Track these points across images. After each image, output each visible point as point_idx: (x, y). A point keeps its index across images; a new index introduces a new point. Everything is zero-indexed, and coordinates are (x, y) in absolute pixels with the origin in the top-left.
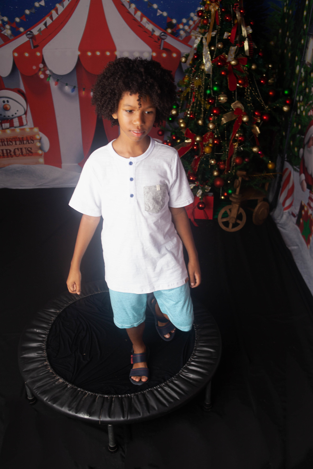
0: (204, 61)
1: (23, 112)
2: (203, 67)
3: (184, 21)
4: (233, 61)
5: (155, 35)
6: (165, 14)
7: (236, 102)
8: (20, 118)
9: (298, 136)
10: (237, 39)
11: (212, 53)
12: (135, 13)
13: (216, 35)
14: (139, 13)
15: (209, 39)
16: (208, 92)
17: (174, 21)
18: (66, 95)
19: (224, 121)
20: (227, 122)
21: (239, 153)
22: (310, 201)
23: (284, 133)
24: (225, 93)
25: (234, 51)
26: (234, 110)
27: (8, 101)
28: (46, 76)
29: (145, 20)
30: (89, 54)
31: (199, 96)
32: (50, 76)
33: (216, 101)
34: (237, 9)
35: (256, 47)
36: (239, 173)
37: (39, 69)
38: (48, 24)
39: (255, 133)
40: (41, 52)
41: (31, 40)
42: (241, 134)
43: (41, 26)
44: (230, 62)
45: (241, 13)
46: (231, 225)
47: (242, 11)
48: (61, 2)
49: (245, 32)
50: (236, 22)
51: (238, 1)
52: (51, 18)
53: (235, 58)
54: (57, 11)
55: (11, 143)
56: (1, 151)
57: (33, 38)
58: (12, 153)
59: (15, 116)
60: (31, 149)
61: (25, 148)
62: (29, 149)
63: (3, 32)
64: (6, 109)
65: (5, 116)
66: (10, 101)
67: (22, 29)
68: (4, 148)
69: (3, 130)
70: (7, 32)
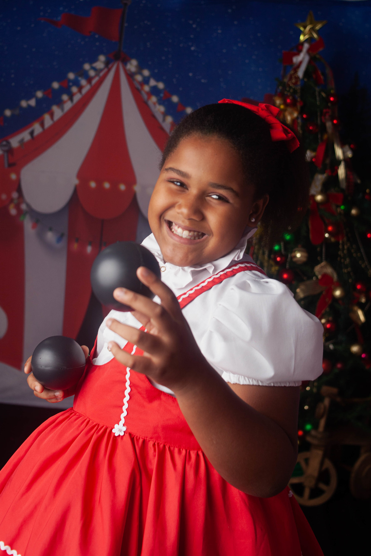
4: (319, 194)
7: (323, 264)
10: (327, 162)
16: (276, 248)
18: (48, 246)
19: (301, 294)
21: (327, 354)
24: (303, 246)
26: (320, 277)
28: (20, 212)
30: (93, 184)
31: (261, 252)
32: (26, 213)
33: (289, 259)
34: (327, 117)
35: (359, 181)
36: (325, 389)
37: (11, 200)
38: (36, 133)
39: (355, 321)
40: (18, 174)
41: (6, 155)
42: (330, 318)
43: (25, 136)
44: (313, 197)
45: (333, 124)
46: (307, 492)
47: (335, 122)
48: (60, 103)
49: (339, 152)
50: (325, 137)
51: (329, 104)
52: (42, 125)
53: (323, 192)
54: (52, 115)
57: (10, 151)
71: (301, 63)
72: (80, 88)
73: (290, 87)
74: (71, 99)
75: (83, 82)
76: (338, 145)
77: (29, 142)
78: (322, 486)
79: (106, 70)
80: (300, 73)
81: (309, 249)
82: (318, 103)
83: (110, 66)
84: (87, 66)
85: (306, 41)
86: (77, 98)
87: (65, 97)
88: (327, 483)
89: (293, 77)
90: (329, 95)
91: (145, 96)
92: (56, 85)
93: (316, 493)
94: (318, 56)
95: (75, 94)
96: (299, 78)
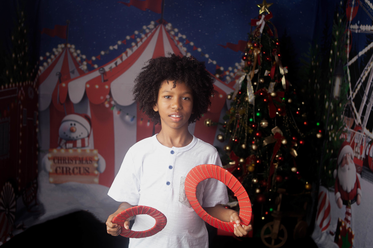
0: (248, 94)
1: (86, 135)
2: (247, 99)
3: (230, 69)
4: (273, 92)
6: (215, 62)
7: (275, 128)
8: (83, 140)
9: (331, 160)
10: (276, 76)
11: (255, 87)
13: (258, 72)
15: (252, 76)
16: (251, 120)
17: (222, 69)
18: (126, 123)
19: (265, 143)
20: (268, 143)
21: (279, 172)
22: (347, 215)
23: (317, 162)
24: (266, 119)
25: (273, 86)
26: (274, 134)
27: (75, 125)
28: (111, 106)
31: (243, 123)
32: (114, 106)
33: (258, 126)
34: (275, 53)
35: (291, 85)
36: (280, 190)
37: (106, 100)
38: (118, 63)
39: (293, 156)
40: (109, 86)
41: (102, 75)
42: (281, 155)
43: (113, 65)
44: (270, 94)
45: (278, 56)
46: (273, 242)
47: (279, 55)
48: (131, 47)
49: (282, 71)
50: (275, 63)
51: (276, 46)
52: (122, 59)
53: (275, 91)
54: (127, 54)
55: (71, 162)
56: (61, 169)
57: (104, 73)
58: (71, 171)
59: (79, 137)
60: (89, 168)
61: (84, 168)
62: (87, 169)
63: (80, 67)
64: (72, 131)
65: (70, 137)
66: (77, 124)
67: (96, 66)
68: (65, 165)
69: (67, 149)
70: (84, 67)
71: (261, 25)
72: (141, 39)
73: (256, 38)
74: (137, 45)
75: (143, 36)
76: (281, 67)
77: (114, 68)
78: (281, 238)
79: (155, 29)
80: (261, 31)
81: (268, 120)
82: (270, 46)
83: (157, 27)
84: (145, 27)
85: (263, 13)
86: (140, 44)
87: (133, 44)
88: (283, 236)
89: (257, 32)
90: (276, 42)
91: (176, 43)
92: (128, 38)
93: (277, 241)
94: (269, 22)
95: (139, 42)
96: (260, 33)
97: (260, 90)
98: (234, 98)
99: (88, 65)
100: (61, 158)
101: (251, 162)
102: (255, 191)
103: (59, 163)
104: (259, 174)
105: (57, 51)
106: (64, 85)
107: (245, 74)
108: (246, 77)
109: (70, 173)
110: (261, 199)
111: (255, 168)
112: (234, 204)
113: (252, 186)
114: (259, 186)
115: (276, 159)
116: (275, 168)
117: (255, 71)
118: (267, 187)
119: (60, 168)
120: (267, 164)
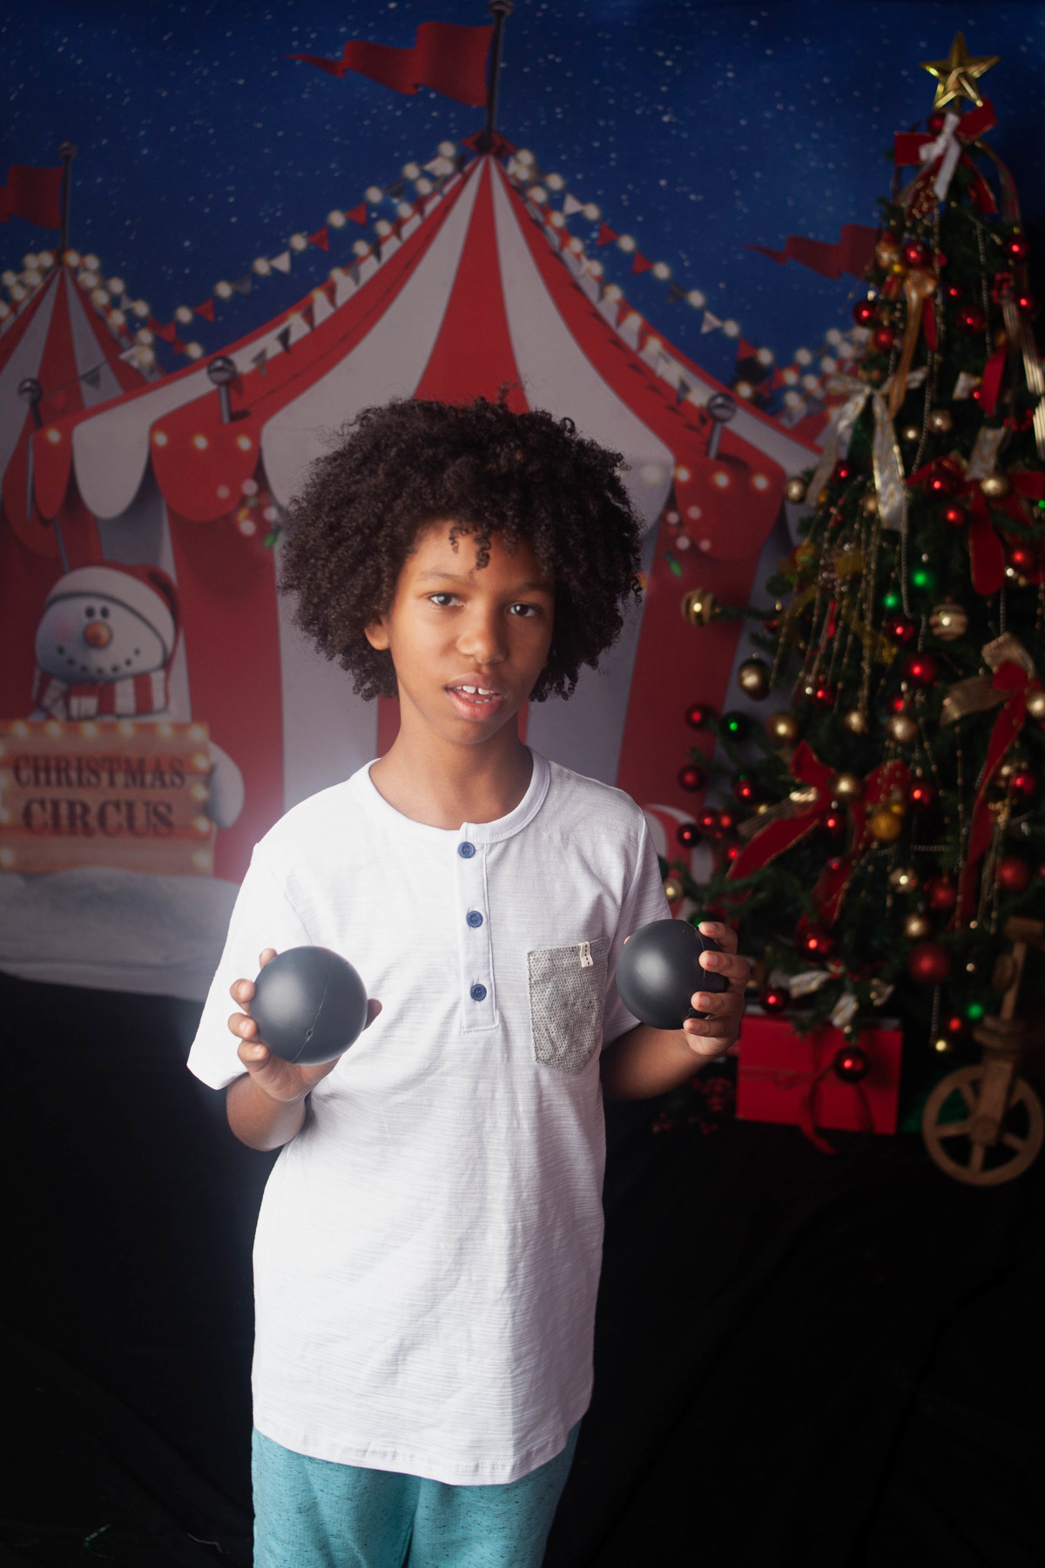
0: (878, 483)
1: (157, 659)
2: (871, 505)
3: (804, 357)
4: (991, 476)
5: (690, 405)
6: (732, 329)
7: (1001, 639)
8: (142, 682)
10: (1009, 398)
11: (908, 450)
12: (621, 318)
13: (924, 383)
14: (634, 322)
15: (897, 399)
16: (890, 601)
17: (765, 357)
19: (952, 709)
20: (965, 712)
21: (1014, 846)
24: (956, 600)
25: (994, 447)
26: (995, 669)
27: (105, 613)
28: (264, 527)
29: (654, 345)
31: (855, 614)
32: (277, 529)
33: (922, 630)
34: (1005, 292)
36: (1014, 924)
37: (243, 500)
40: (256, 438)
41: (223, 390)
42: (1024, 765)
43: (269, 344)
44: (977, 483)
45: (1020, 309)
46: (978, 1156)
47: (1023, 302)
48: (350, 263)
49: (1035, 377)
50: (1002, 339)
51: (1011, 262)
52: (309, 316)
53: (999, 471)
54: (331, 293)
55: (93, 780)
56: (49, 807)
57: (233, 382)
58: (92, 820)
59: (125, 669)
60: (169, 808)
61: (147, 804)
62: (162, 809)
63: (124, 356)
64: (93, 640)
65: (84, 669)
66: (114, 610)
67: (195, 351)
68: (64, 794)
69: (72, 722)
70: (142, 354)
71: (940, 161)
72: (398, 224)
73: (915, 222)
74: (376, 251)
75: (404, 210)
76: (1031, 359)
77: (278, 358)
78: (1012, 1140)
79: (458, 177)
80: (940, 189)
81: (969, 604)
82: (982, 259)
83: (467, 168)
84: (411, 171)
85: (951, 105)
86: (390, 248)
87: (361, 248)
88: (1023, 1133)
89: (922, 195)
90: (1009, 239)
91: (555, 240)
92: (337, 219)
93: (998, 1155)
94: (978, 144)
95: (386, 239)
96: (936, 198)
97: (933, 467)
98: (817, 494)
99: (158, 346)
100: (47, 760)
101: (888, 793)
102: (903, 927)
103: (37, 782)
104: (922, 848)
105: (22, 283)
106: (54, 436)
107: (867, 390)
108: (869, 401)
109: (85, 824)
110: (926, 964)
111: (904, 821)
112: (809, 982)
113: (889, 903)
114: (921, 907)
115: (1002, 784)
116: (996, 823)
117: (910, 376)
118: (958, 912)
119: (42, 803)
120: (960, 808)
